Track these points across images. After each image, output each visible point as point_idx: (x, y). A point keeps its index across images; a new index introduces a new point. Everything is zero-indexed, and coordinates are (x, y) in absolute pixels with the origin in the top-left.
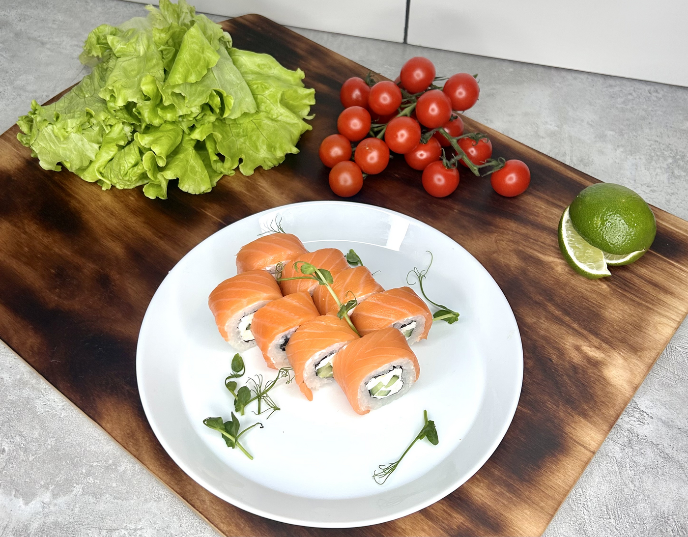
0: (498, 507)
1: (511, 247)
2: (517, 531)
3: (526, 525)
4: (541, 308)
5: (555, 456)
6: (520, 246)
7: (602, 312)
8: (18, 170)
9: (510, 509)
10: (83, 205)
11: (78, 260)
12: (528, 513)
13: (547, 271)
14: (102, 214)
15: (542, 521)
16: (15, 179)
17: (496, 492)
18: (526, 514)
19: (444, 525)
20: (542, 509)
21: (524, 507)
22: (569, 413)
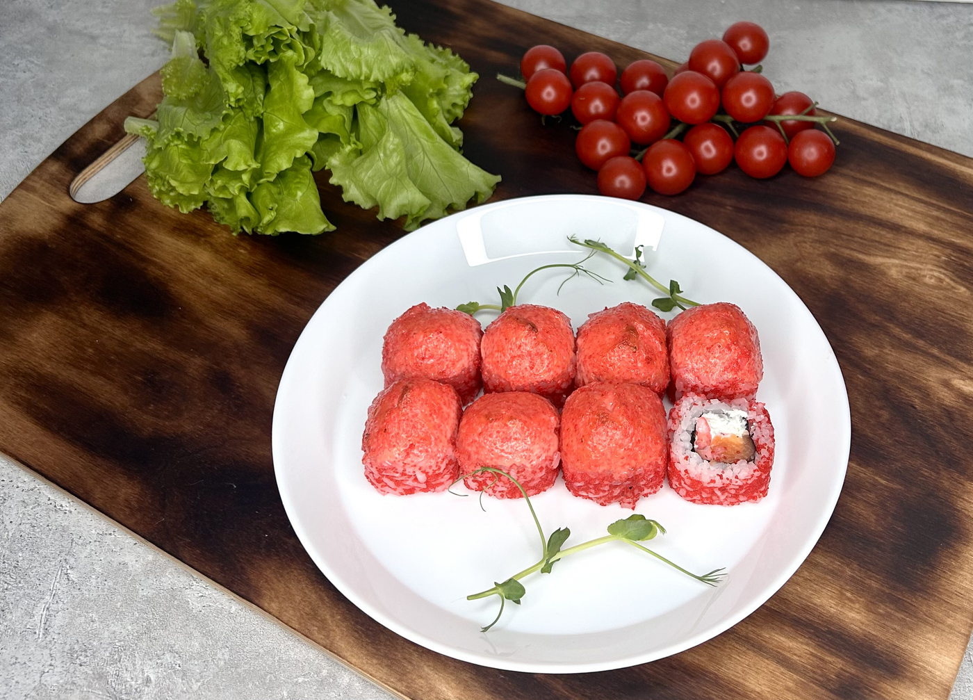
0: (889, 635)
1: (818, 250)
2: (923, 667)
3: (935, 657)
4: (881, 332)
5: (953, 546)
6: (830, 247)
7: (967, 327)
8: (56, 232)
9: (906, 636)
10: (169, 271)
11: (174, 355)
12: (933, 637)
13: (877, 278)
14: (201, 281)
15: (955, 647)
16: (54, 246)
17: (881, 615)
18: (930, 640)
19: (816, 676)
20: (951, 629)
21: (924, 629)
22: (956, 480)
